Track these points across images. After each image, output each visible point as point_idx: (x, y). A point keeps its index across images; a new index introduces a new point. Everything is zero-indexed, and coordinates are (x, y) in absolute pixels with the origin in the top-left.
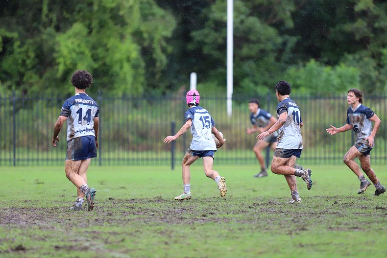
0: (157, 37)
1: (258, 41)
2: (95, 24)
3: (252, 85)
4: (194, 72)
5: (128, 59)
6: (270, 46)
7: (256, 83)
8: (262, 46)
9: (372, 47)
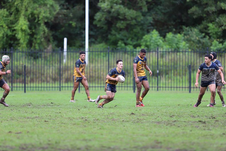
0: (41, 17)
1: (125, 19)
2: (13, 9)
3: (123, 45)
4: (66, 37)
5: (22, 30)
6: (134, 22)
7: (126, 44)
8: (128, 22)
9: (204, 23)
